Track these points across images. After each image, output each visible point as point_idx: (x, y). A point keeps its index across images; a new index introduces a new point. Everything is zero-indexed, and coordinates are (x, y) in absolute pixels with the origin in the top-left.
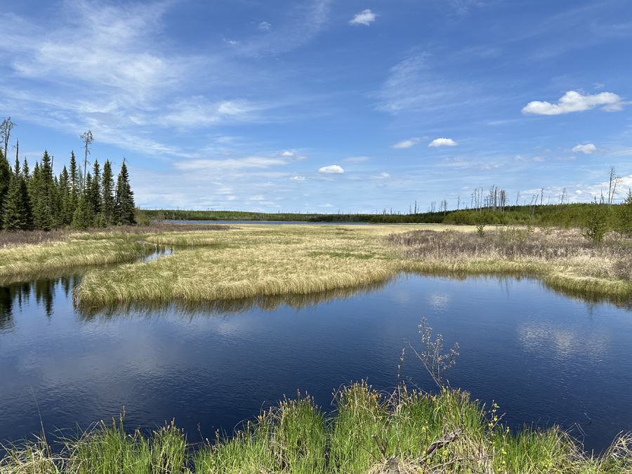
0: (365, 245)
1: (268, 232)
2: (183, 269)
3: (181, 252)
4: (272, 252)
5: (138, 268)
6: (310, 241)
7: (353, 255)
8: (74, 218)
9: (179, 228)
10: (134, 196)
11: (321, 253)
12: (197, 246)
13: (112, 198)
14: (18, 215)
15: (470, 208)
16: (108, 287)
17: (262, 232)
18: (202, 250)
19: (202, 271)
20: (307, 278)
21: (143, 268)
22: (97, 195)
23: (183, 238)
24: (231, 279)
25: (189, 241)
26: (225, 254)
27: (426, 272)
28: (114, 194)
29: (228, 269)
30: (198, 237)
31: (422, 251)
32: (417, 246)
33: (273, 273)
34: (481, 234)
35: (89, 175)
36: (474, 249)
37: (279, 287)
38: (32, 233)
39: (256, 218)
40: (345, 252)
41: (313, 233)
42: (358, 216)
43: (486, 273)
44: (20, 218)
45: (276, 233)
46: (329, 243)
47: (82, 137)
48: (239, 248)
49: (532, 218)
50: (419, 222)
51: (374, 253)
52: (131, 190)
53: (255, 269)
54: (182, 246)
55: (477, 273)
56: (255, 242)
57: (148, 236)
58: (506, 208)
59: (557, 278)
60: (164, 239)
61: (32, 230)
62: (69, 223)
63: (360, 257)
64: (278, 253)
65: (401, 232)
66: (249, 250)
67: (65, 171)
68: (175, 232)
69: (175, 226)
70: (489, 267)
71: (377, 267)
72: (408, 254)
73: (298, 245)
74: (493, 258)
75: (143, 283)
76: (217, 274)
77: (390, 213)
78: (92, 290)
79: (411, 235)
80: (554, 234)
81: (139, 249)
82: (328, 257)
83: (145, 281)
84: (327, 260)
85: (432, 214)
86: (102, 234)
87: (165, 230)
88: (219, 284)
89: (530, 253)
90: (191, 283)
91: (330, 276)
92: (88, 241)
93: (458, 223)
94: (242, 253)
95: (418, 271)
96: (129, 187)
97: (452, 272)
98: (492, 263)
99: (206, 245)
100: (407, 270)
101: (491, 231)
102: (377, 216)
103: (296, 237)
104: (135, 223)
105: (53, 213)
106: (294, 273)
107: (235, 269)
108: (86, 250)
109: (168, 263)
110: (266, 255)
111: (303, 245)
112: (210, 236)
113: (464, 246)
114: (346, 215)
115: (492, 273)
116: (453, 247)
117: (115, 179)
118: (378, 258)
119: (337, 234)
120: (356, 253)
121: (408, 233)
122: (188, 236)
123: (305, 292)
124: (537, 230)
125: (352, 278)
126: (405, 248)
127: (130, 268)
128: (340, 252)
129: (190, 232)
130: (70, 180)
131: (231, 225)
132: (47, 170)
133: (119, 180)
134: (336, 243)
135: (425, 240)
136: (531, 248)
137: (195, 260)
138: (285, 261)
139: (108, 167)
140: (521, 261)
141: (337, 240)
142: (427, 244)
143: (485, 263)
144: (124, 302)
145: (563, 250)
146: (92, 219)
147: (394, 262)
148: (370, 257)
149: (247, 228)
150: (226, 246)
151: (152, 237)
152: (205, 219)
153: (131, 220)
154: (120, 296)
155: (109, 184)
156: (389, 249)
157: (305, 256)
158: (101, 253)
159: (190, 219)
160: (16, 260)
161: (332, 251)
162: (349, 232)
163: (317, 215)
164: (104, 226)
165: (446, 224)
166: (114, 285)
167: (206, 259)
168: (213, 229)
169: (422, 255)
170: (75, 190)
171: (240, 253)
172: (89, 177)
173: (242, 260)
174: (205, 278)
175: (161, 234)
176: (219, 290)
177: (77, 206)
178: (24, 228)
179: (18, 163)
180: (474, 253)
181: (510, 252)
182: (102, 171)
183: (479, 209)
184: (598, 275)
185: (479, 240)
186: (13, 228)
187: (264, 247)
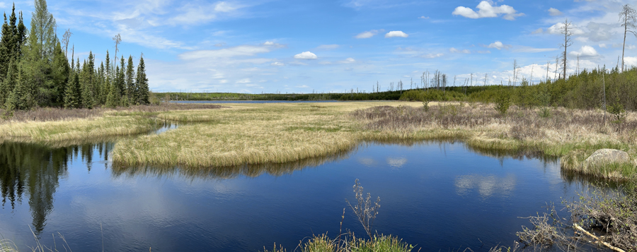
0: (334, 120)
1: (253, 110)
2: (185, 141)
3: (183, 127)
4: (256, 127)
5: (152, 139)
6: (288, 117)
7: (323, 129)
8: (107, 99)
9: (181, 107)
10: (148, 82)
11: (297, 128)
12: (195, 122)
13: (133, 84)
14: (73, 97)
15: (420, 87)
16: (132, 153)
17: (248, 110)
18: (200, 125)
19: (200, 143)
20: (284, 149)
21: (156, 139)
22: (122, 82)
23: (185, 116)
24: (222, 150)
25: (189, 118)
26: (217, 129)
27: (383, 140)
28: (135, 81)
29: (220, 141)
30: (197, 115)
31: (381, 123)
32: (377, 119)
33: (256, 145)
34: (426, 108)
35: (118, 67)
36: (420, 121)
37: (260, 157)
38: (81, 110)
39: (243, 98)
40: (317, 126)
41: (291, 110)
42: (330, 94)
43: (427, 139)
44: (74, 100)
45: (259, 111)
46: (304, 119)
47: (114, 39)
48: (228, 123)
49: (465, 97)
50: (381, 99)
51: (341, 127)
52: (147, 78)
53: (241, 142)
54: (184, 122)
55: (422, 140)
56: (242, 119)
57: (159, 114)
58: (447, 89)
59: (475, 141)
60: (171, 116)
61: (81, 108)
62: (104, 103)
63: (329, 130)
64: (261, 128)
65: (365, 108)
66: (236, 126)
67: (102, 65)
68: (178, 110)
69: (178, 106)
70: (430, 135)
71: (343, 139)
72: (369, 127)
73: (278, 121)
74: (433, 127)
75: (156, 151)
76: (211, 146)
77: (356, 92)
78: (121, 154)
79: (373, 110)
80: (478, 108)
81: (152, 123)
82: (302, 130)
83: (157, 149)
84: (302, 133)
85: (391, 92)
86: (126, 111)
87: (171, 109)
88: (213, 153)
89: (459, 123)
90: (192, 152)
91: (303, 147)
92: (117, 117)
93: (411, 100)
94: (231, 128)
95: (376, 140)
96: (145, 75)
97: (402, 140)
98: (432, 131)
99: (202, 121)
100: (367, 139)
101: (434, 106)
102: (346, 94)
103: (276, 114)
104: (149, 103)
105: (94, 96)
106: (273, 145)
107: (225, 141)
108: (115, 124)
109: (174, 135)
110: (250, 130)
111: (282, 121)
112: (205, 114)
113: (412, 119)
114: (319, 95)
115: (433, 139)
116: (404, 120)
117: (135, 69)
118: (344, 131)
119: (312, 110)
120: (326, 127)
121: (371, 109)
122: (189, 114)
123: (282, 161)
124: (467, 105)
125: (322, 149)
126: (367, 121)
127: (146, 138)
128: (312, 126)
129: (190, 110)
130: (105, 72)
131: (222, 104)
132: (91, 64)
133: (138, 70)
134: (311, 118)
135: (383, 114)
136: (460, 118)
137: (194, 134)
138: (266, 135)
139: (130, 61)
140: (453, 129)
141: (311, 116)
142: (384, 118)
143: (427, 131)
144: (143, 164)
145: (481, 120)
146: (119, 100)
147: (357, 134)
148: (338, 129)
149: (235, 106)
150: (218, 122)
151: (161, 115)
152: (201, 99)
153: (146, 101)
154: (140, 160)
155: (131, 73)
156: (353, 123)
157: (283, 130)
158: (127, 126)
159: (189, 100)
160: (73, 129)
161: (306, 126)
162: (321, 109)
163: (294, 94)
164: (127, 105)
165: (402, 100)
166: (136, 151)
167: (202, 133)
168: (208, 108)
169: (380, 127)
170: (108, 79)
171: (229, 128)
172: (118, 69)
173: (231, 135)
174: (202, 148)
175: (168, 112)
176: (213, 159)
177: (110, 91)
178: (77, 107)
179: (73, 61)
180: (420, 124)
181: (445, 123)
182: (126, 64)
183: (427, 89)
184: (501, 137)
185: (424, 113)
186: (70, 106)
187: (249, 123)
